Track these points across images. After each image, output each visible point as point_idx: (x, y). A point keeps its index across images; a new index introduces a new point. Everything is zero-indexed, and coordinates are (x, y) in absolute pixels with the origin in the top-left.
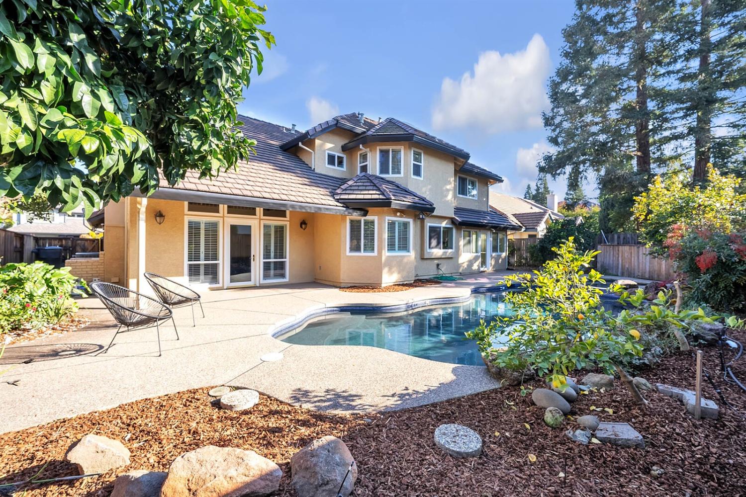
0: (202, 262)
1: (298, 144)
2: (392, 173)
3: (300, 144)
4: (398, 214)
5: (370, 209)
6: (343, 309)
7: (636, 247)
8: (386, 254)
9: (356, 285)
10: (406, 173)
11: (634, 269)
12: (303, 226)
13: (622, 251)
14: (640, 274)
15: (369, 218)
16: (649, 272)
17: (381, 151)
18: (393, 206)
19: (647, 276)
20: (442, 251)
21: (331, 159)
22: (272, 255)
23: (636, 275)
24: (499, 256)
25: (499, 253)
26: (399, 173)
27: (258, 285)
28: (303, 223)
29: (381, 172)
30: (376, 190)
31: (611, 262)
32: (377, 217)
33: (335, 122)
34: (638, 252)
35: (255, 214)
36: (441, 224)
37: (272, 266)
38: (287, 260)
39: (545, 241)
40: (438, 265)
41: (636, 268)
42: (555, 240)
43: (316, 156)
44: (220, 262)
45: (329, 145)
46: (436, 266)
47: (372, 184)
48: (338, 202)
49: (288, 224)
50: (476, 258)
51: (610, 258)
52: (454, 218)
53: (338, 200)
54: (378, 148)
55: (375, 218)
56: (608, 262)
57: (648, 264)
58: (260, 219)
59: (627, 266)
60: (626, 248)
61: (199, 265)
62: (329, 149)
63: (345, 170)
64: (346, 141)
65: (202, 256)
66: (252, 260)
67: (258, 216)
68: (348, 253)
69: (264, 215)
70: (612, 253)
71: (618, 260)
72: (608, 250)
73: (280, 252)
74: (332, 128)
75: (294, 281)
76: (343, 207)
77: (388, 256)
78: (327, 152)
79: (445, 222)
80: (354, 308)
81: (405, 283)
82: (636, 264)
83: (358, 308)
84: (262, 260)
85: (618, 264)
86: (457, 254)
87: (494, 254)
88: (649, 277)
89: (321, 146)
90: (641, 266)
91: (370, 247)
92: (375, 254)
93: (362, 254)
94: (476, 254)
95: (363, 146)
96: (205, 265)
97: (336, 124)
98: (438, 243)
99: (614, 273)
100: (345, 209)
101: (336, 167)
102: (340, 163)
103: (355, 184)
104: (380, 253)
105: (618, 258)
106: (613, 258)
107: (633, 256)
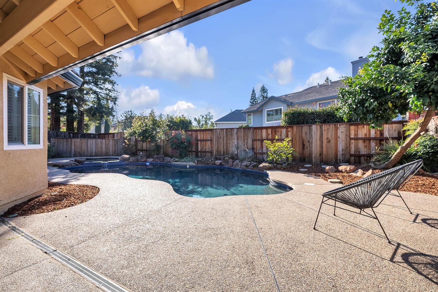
7: (85, 140)
11: (84, 152)
13: (74, 142)
14: (89, 154)
16: (95, 152)
19: (94, 155)
23: (86, 154)
31: (65, 149)
34: (87, 142)
51: (63, 147)
56: (61, 149)
57: (94, 149)
59: (79, 150)
60: (78, 140)
68: (6, 146)
70: (65, 143)
72: (62, 141)
85: (71, 150)
88: (95, 155)
90: (89, 150)
105: (71, 146)
106: (66, 146)
107: (83, 144)
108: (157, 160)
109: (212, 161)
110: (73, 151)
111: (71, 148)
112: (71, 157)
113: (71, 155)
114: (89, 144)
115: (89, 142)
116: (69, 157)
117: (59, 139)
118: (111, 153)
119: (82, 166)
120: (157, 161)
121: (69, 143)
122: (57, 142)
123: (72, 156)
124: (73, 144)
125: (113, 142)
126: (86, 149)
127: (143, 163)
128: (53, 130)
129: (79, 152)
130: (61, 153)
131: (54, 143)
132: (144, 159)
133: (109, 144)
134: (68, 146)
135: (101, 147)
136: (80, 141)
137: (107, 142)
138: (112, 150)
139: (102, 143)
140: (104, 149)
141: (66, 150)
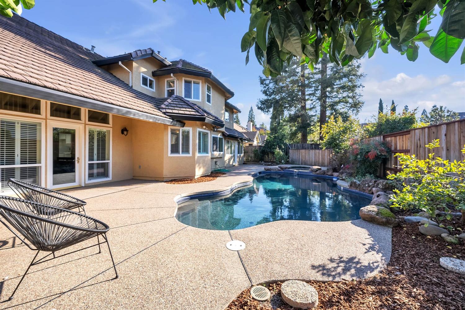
0: (18, 166)
1: (118, 63)
2: (194, 98)
3: (120, 63)
4: (204, 127)
5: (186, 122)
6: (192, 197)
7: (308, 150)
8: (197, 155)
9: (176, 178)
10: (203, 99)
11: (307, 161)
12: (125, 133)
14: (310, 163)
15: (186, 128)
16: (314, 162)
17: (186, 82)
18: (206, 121)
20: (218, 153)
21: (145, 81)
22: (95, 157)
24: (240, 156)
25: (240, 154)
26: (198, 98)
27: (83, 185)
28: (124, 131)
29: (185, 97)
30: (191, 109)
31: (296, 158)
32: (191, 128)
33: (151, 52)
35: (80, 119)
36: (218, 135)
37: (95, 166)
38: (110, 162)
39: (265, 147)
40: (216, 162)
41: (308, 160)
42: (271, 146)
43: (134, 76)
44: (43, 165)
45: (143, 69)
46: (214, 163)
47: (186, 104)
48: (165, 114)
49: (111, 130)
50: (231, 157)
51: (295, 156)
52: (224, 132)
53: (164, 113)
54: (183, 79)
55: (190, 129)
56: (294, 158)
57: (313, 159)
58: (86, 124)
59: (304, 160)
60: (303, 151)
61: (14, 169)
62: (143, 72)
63: (155, 91)
64: (155, 69)
65: (18, 158)
66: (76, 162)
67: (83, 121)
68: (170, 154)
69: (89, 121)
70: (297, 154)
71: (300, 157)
73: (102, 155)
74: (147, 57)
75: (116, 180)
76: (170, 118)
77: (199, 156)
78: (142, 74)
79: (220, 135)
80: (200, 195)
81: (206, 175)
82: (308, 159)
83: (203, 195)
84: (88, 162)
85: (300, 159)
86: (224, 155)
87: (238, 155)
89: (138, 68)
90: (310, 159)
91: (186, 150)
92: (191, 155)
93: (181, 155)
94: (231, 155)
95: (173, 75)
96: (21, 168)
97: (152, 54)
98: (217, 148)
99: (298, 163)
100: (172, 120)
101: (148, 88)
102: (151, 86)
103: (172, 102)
104: (194, 154)
107: (307, 154)
109: (369, 186)
115: (310, 153)
119: (283, 172)
122: (292, 152)
123: (300, 163)
125: (328, 153)
127: (329, 177)
130: (294, 161)
132: (330, 173)
133: (324, 155)
135: (319, 157)
137: (323, 153)
139: (319, 153)
140: (321, 159)
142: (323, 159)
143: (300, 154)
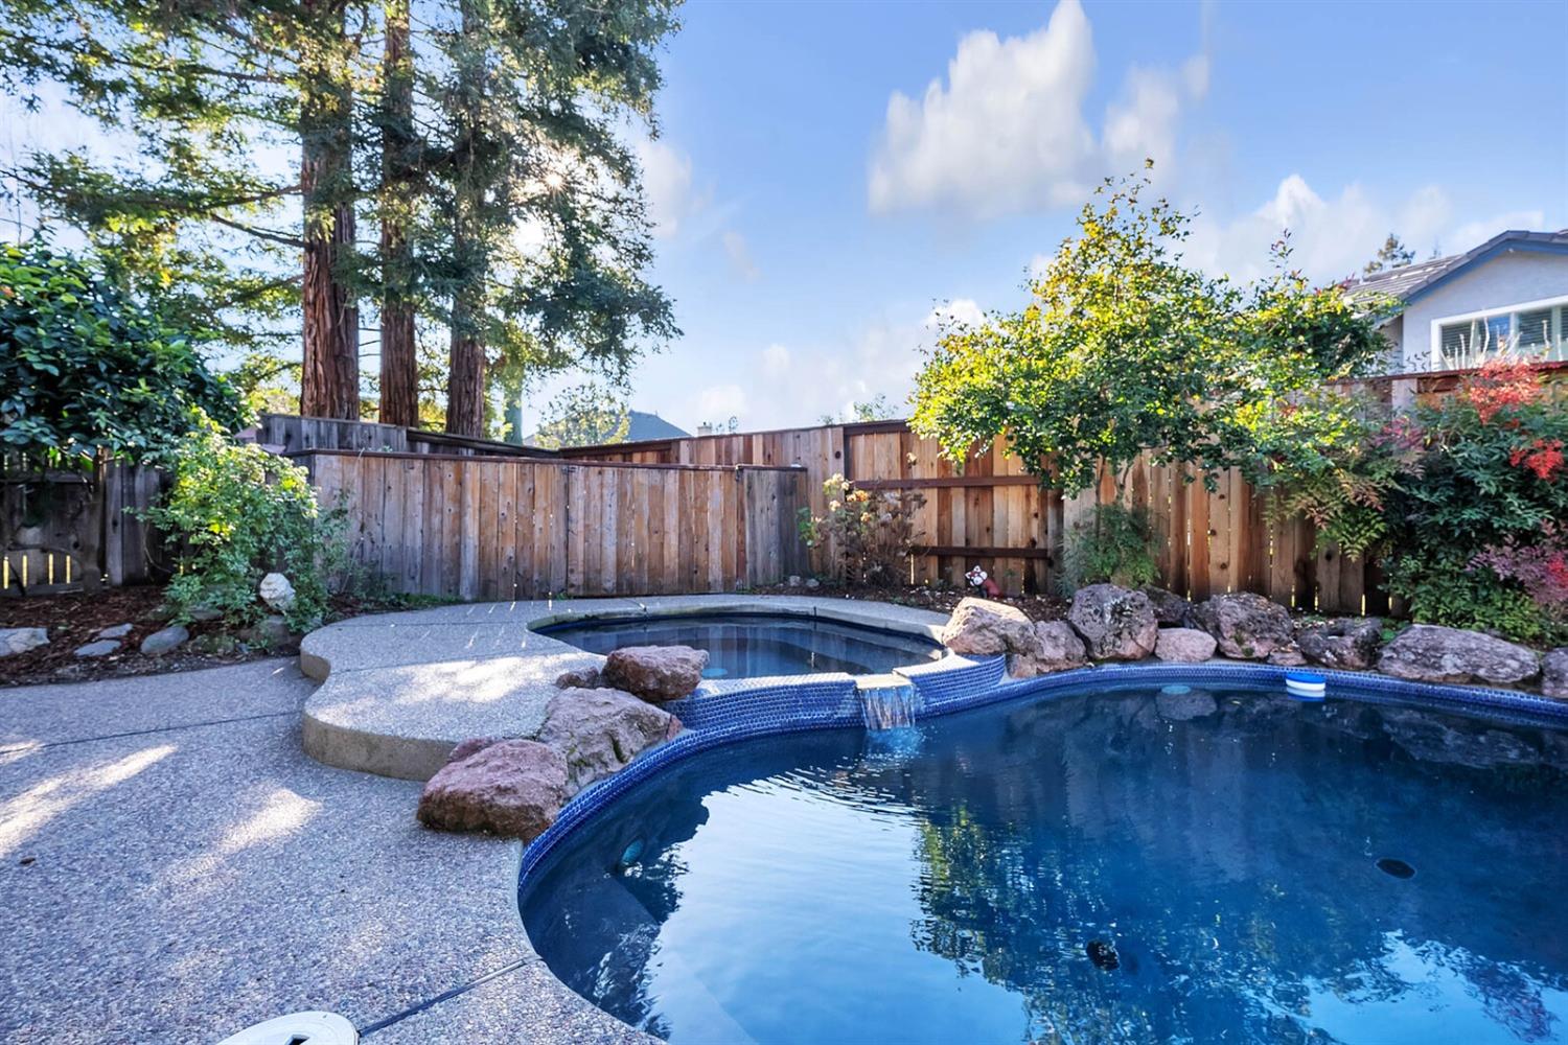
13: (483, 487)
14: (577, 578)
16: (619, 564)
19: (609, 582)
23: (558, 581)
31: (415, 540)
34: (567, 488)
41: (559, 553)
56: (392, 539)
59: (510, 551)
70: (419, 497)
71: (459, 528)
72: (392, 479)
85: (458, 549)
88: (619, 585)
90: (579, 545)
105: (460, 516)
106: (427, 519)
107: (540, 503)
108: (1260, 650)
110: (470, 558)
111: (459, 531)
112: (461, 602)
113: (457, 583)
114: (581, 504)
115: (578, 492)
116: (450, 603)
117: (373, 462)
118: (715, 573)
120: (1263, 660)
121: (444, 498)
122: (358, 483)
123: (465, 591)
124: (469, 498)
125: (727, 493)
126: (556, 537)
128: (319, 411)
129: (515, 562)
130: (386, 569)
131: (344, 494)
132: (1144, 639)
133: (702, 510)
134: (436, 520)
135: (655, 524)
136: (522, 477)
138: (724, 546)
139: (658, 492)
140: (672, 540)
141: (427, 547)
142: (692, 537)
143: (460, 501)
